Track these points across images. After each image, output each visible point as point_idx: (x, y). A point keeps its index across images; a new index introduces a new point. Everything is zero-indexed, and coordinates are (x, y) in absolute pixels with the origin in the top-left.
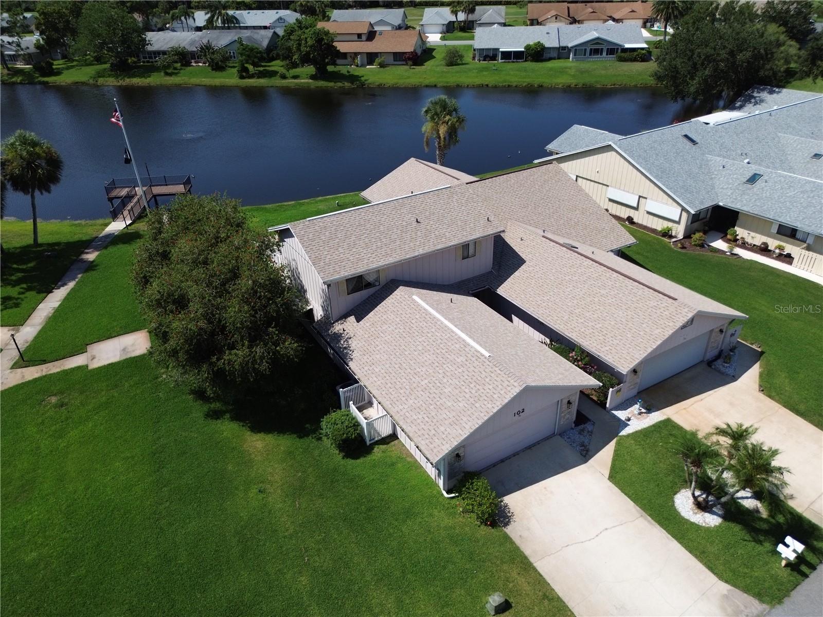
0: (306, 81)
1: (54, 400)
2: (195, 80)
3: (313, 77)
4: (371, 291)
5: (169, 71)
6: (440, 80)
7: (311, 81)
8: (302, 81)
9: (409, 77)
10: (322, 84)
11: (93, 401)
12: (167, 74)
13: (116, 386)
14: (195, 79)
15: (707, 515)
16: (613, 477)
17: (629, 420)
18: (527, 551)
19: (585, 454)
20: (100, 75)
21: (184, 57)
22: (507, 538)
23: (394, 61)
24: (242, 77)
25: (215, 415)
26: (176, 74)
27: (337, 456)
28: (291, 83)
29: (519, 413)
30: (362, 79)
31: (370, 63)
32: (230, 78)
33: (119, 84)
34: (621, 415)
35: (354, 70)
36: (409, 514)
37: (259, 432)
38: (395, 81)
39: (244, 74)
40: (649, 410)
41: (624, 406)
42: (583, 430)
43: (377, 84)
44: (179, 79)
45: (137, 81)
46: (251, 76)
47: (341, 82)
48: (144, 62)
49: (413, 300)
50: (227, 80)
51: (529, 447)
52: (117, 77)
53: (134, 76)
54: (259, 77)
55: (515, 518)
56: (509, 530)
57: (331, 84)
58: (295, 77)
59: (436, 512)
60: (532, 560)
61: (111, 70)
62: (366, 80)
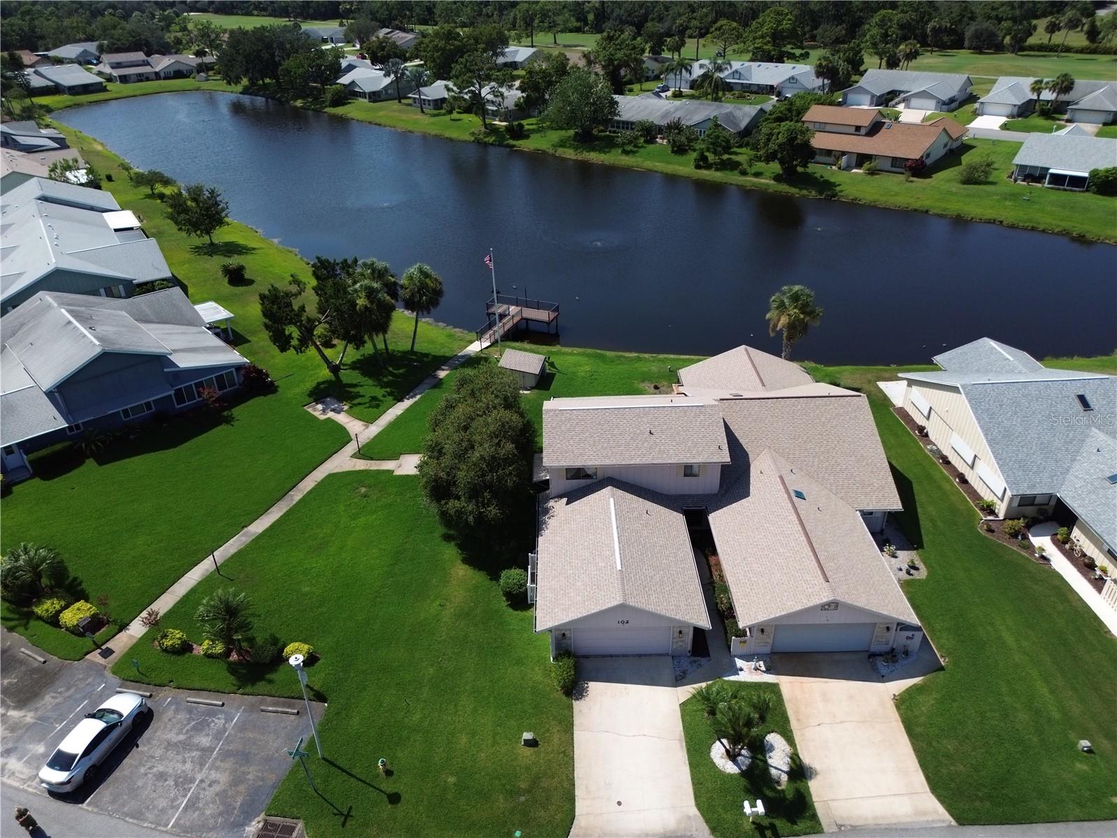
0: (767, 181)
1: (363, 490)
2: (648, 164)
3: (777, 178)
4: (589, 481)
5: (629, 148)
6: (938, 204)
7: (772, 182)
8: (763, 181)
9: (897, 194)
10: (784, 188)
11: (384, 500)
12: (626, 152)
13: (402, 494)
14: (648, 162)
15: (730, 763)
16: (683, 706)
17: (741, 670)
18: (577, 721)
19: (678, 681)
20: (562, 144)
21: (649, 132)
22: (571, 708)
23: (892, 166)
24: (698, 167)
25: (447, 538)
26: (633, 152)
27: (503, 603)
28: (750, 181)
29: (623, 622)
30: (838, 188)
31: (859, 165)
32: (685, 167)
33: (575, 158)
34: (739, 663)
35: (833, 173)
36: (519, 662)
37: (466, 564)
38: (876, 197)
39: (701, 163)
40: (768, 671)
41: (747, 658)
42: (695, 662)
43: (851, 197)
44: (634, 160)
45: (594, 157)
46: (708, 166)
47: (807, 190)
48: (610, 132)
49: (609, 502)
50: (681, 168)
51: (640, 656)
52: (576, 149)
53: (593, 150)
54: (717, 170)
55: (587, 699)
56: (576, 704)
57: (794, 190)
58: (757, 175)
59: (537, 669)
60: (575, 728)
61: (574, 140)
62: (841, 191)
